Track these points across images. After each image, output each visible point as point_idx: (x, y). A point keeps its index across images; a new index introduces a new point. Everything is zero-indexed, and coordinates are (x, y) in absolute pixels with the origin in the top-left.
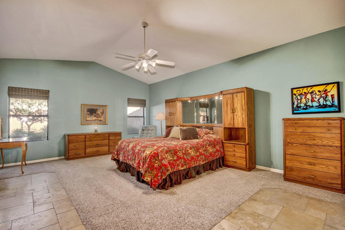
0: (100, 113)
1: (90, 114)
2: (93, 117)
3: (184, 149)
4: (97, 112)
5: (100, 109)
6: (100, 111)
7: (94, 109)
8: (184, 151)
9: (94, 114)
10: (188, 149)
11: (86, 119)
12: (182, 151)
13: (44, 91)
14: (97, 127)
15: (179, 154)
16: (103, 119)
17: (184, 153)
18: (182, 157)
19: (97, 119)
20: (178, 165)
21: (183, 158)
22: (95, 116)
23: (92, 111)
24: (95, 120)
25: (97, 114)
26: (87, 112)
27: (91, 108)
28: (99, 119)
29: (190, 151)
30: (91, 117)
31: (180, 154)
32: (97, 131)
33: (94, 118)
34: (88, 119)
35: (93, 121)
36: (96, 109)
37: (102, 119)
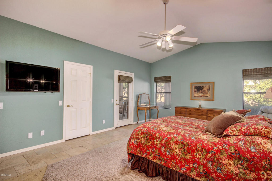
0: (206, 90)
1: (197, 91)
2: (200, 93)
3: (166, 139)
4: (204, 89)
5: (206, 86)
6: (207, 88)
7: (200, 86)
8: (164, 141)
9: (201, 91)
10: (171, 142)
11: (194, 95)
12: (161, 140)
13: (169, 77)
14: (201, 102)
15: (155, 142)
16: (210, 96)
17: (162, 144)
18: (158, 147)
19: (203, 95)
20: (149, 153)
21: (160, 149)
22: (202, 93)
23: (199, 88)
24: (202, 96)
25: (204, 91)
26: (195, 89)
27: (198, 86)
28: (206, 95)
29: (174, 146)
30: (198, 94)
31: (157, 142)
32: (201, 106)
33: (201, 95)
34: (196, 95)
35: (200, 97)
36: (203, 86)
37: (208, 95)
